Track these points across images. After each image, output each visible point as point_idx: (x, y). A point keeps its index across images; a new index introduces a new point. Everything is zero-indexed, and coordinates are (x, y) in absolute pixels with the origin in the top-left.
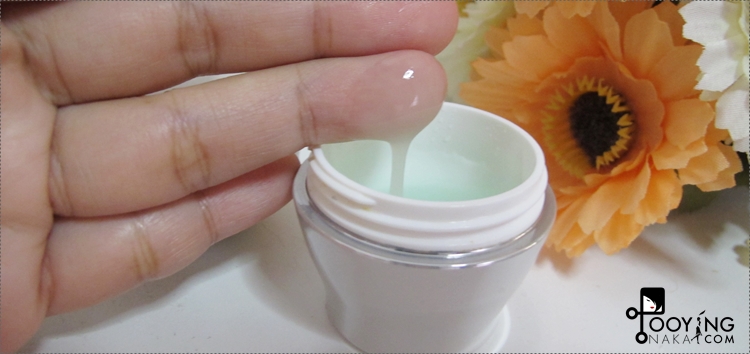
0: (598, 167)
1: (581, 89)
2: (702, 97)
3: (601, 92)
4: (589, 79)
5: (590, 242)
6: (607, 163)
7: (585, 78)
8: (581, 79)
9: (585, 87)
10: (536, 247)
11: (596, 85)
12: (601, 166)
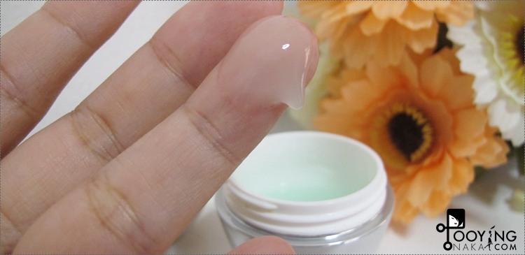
0: (413, 161)
2: (478, 108)
4: (400, 104)
5: (417, 212)
7: (397, 103)
10: (386, 222)
11: (404, 107)
12: (416, 160)
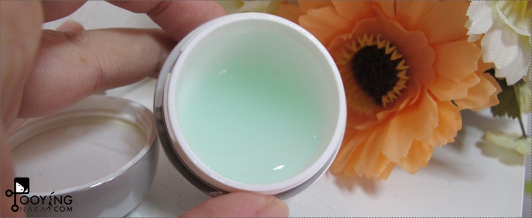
0: (384, 104)
1: (363, 45)
2: (469, 40)
3: (380, 45)
4: (369, 37)
6: (392, 100)
7: (365, 36)
8: (362, 38)
9: (366, 43)
11: (375, 39)
12: (388, 104)
